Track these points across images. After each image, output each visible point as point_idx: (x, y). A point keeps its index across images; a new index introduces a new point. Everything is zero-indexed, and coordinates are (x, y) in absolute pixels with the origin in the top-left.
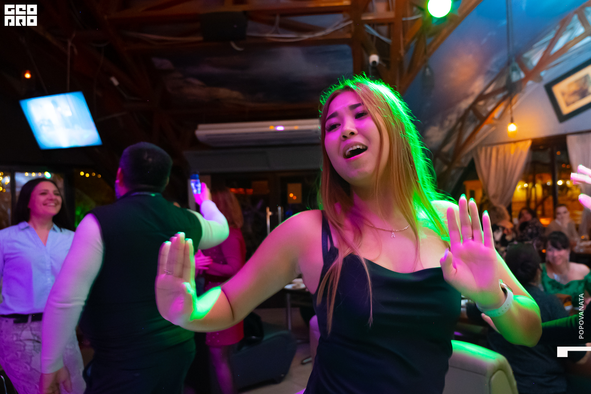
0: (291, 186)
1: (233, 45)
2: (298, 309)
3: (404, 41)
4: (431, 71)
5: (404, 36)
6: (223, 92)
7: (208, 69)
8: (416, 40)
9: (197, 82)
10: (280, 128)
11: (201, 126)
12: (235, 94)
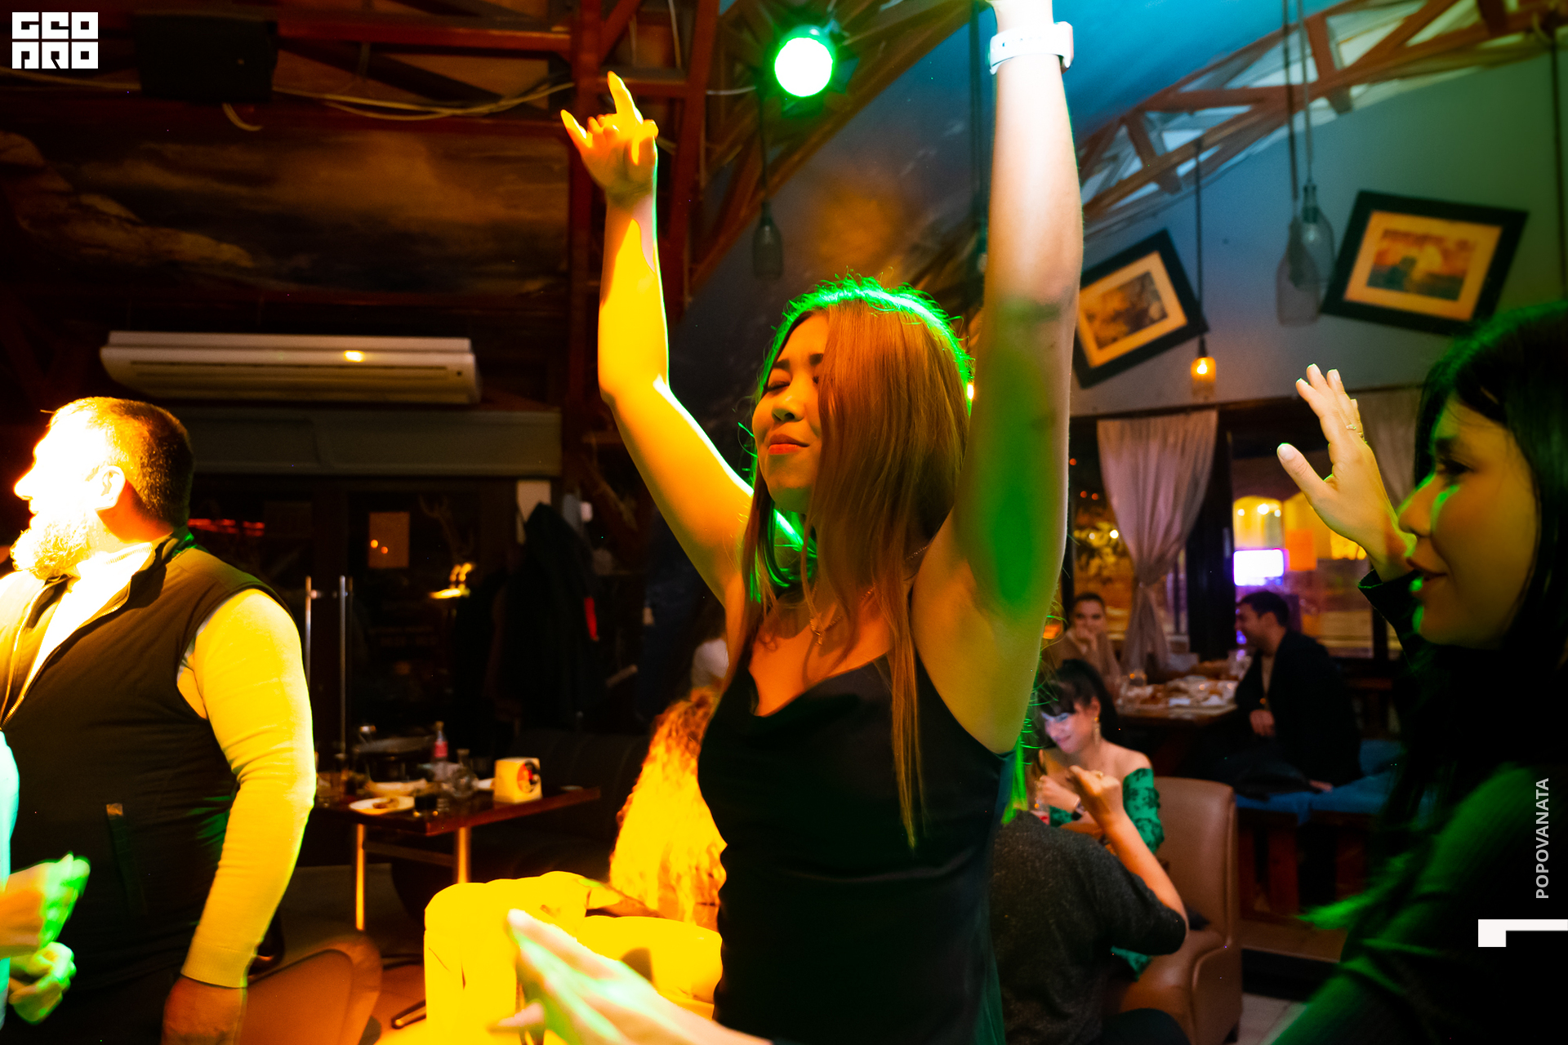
0: (378, 520)
1: (231, 113)
2: (387, 866)
3: (709, 152)
4: (776, 233)
5: (708, 138)
6: (193, 245)
7: (148, 174)
8: (739, 149)
9: (112, 208)
10: (354, 357)
11: (116, 337)
12: (229, 252)
